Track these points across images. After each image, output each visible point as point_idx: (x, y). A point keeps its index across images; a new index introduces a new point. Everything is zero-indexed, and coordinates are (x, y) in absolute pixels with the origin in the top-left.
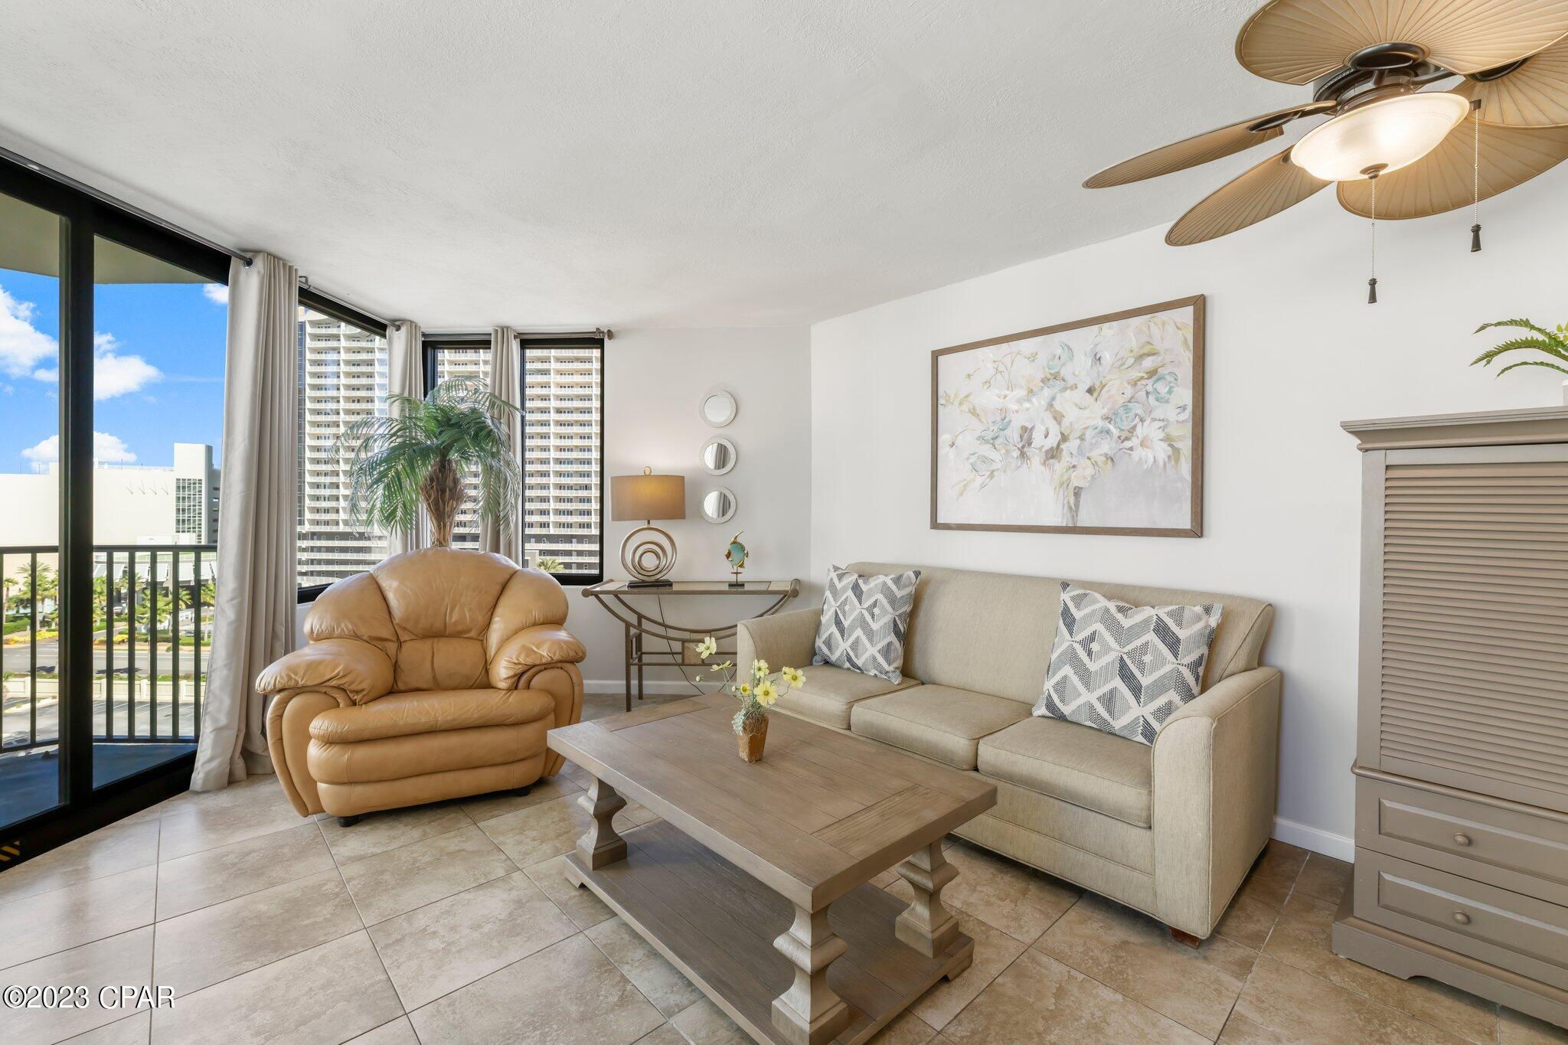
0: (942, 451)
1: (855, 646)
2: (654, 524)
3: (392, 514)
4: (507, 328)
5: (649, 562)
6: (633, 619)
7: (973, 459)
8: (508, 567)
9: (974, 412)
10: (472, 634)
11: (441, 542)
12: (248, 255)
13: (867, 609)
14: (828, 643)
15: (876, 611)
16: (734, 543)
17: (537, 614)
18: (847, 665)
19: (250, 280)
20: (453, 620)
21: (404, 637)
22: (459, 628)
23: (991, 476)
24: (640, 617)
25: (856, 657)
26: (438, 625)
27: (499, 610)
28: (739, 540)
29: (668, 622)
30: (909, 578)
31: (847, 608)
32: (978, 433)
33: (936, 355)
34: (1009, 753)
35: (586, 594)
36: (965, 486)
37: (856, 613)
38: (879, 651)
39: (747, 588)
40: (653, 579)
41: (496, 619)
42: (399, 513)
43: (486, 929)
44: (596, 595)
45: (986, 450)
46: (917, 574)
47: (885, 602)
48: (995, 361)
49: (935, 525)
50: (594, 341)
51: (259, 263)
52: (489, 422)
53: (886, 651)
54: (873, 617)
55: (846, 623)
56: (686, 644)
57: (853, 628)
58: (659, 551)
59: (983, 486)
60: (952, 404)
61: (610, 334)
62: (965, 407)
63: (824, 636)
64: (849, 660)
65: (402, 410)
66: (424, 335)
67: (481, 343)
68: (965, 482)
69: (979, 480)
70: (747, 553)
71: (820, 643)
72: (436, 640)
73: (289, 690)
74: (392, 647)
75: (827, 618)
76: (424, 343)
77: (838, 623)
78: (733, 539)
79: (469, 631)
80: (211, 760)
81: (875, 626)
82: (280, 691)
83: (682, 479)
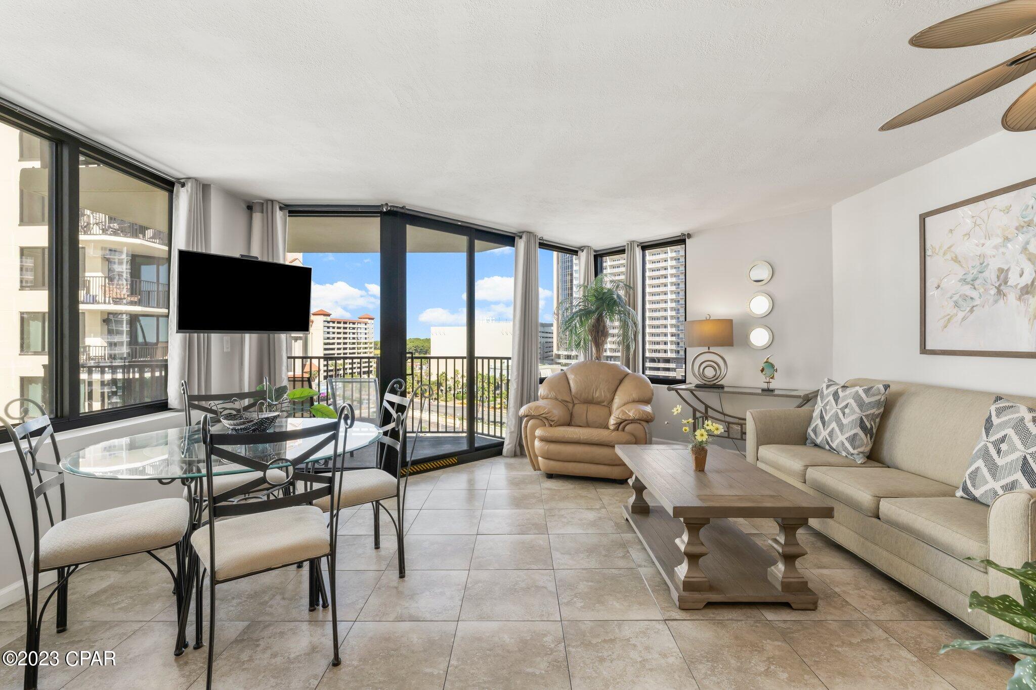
0: (929, 293)
1: (831, 434)
2: (712, 349)
3: (579, 344)
4: (633, 241)
5: (710, 373)
6: (701, 408)
7: (956, 298)
8: (624, 371)
9: (956, 260)
10: (605, 403)
11: (598, 358)
12: (522, 234)
13: (840, 409)
14: (815, 431)
15: (847, 411)
16: (766, 362)
17: (635, 396)
18: (827, 447)
19: (521, 244)
20: (596, 396)
21: (576, 402)
22: (599, 400)
23: (972, 311)
24: (707, 407)
25: (832, 441)
26: (590, 397)
27: (618, 393)
28: (770, 360)
29: (727, 411)
30: (879, 389)
31: (828, 408)
32: (960, 276)
33: (923, 218)
34: (897, 508)
35: (669, 389)
36: (949, 320)
37: (834, 411)
38: (846, 439)
39: (776, 392)
40: (711, 383)
41: (616, 397)
42: (582, 343)
43: (583, 522)
44: (676, 390)
45: (967, 290)
46: (887, 387)
47: (854, 405)
48: (973, 217)
49: (924, 350)
50: (680, 241)
51: (525, 237)
53: (853, 439)
54: (844, 415)
55: (827, 418)
56: (731, 425)
57: (830, 421)
58: (715, 366)
59: (964, 319)
60: (937, 254)
61: (689, 236)
62: (948, 256)
63: (813, 426)
64: (828, 443)
66: (595, 251)
67: (620, 251)
68: (949, 317)
69: (961, 315)
70: (776, 370)
71: (810, 430)
72: (589, 405)
73: (530, 417)
74: (570, 405)
75: (816, 414)
76: (596, 255)
77: (822, 418)
78: (765, 360)
79: (603, 402)
80: (509, 444)
81: (845, 421)
82: (527, 416)
83: (731, 321)
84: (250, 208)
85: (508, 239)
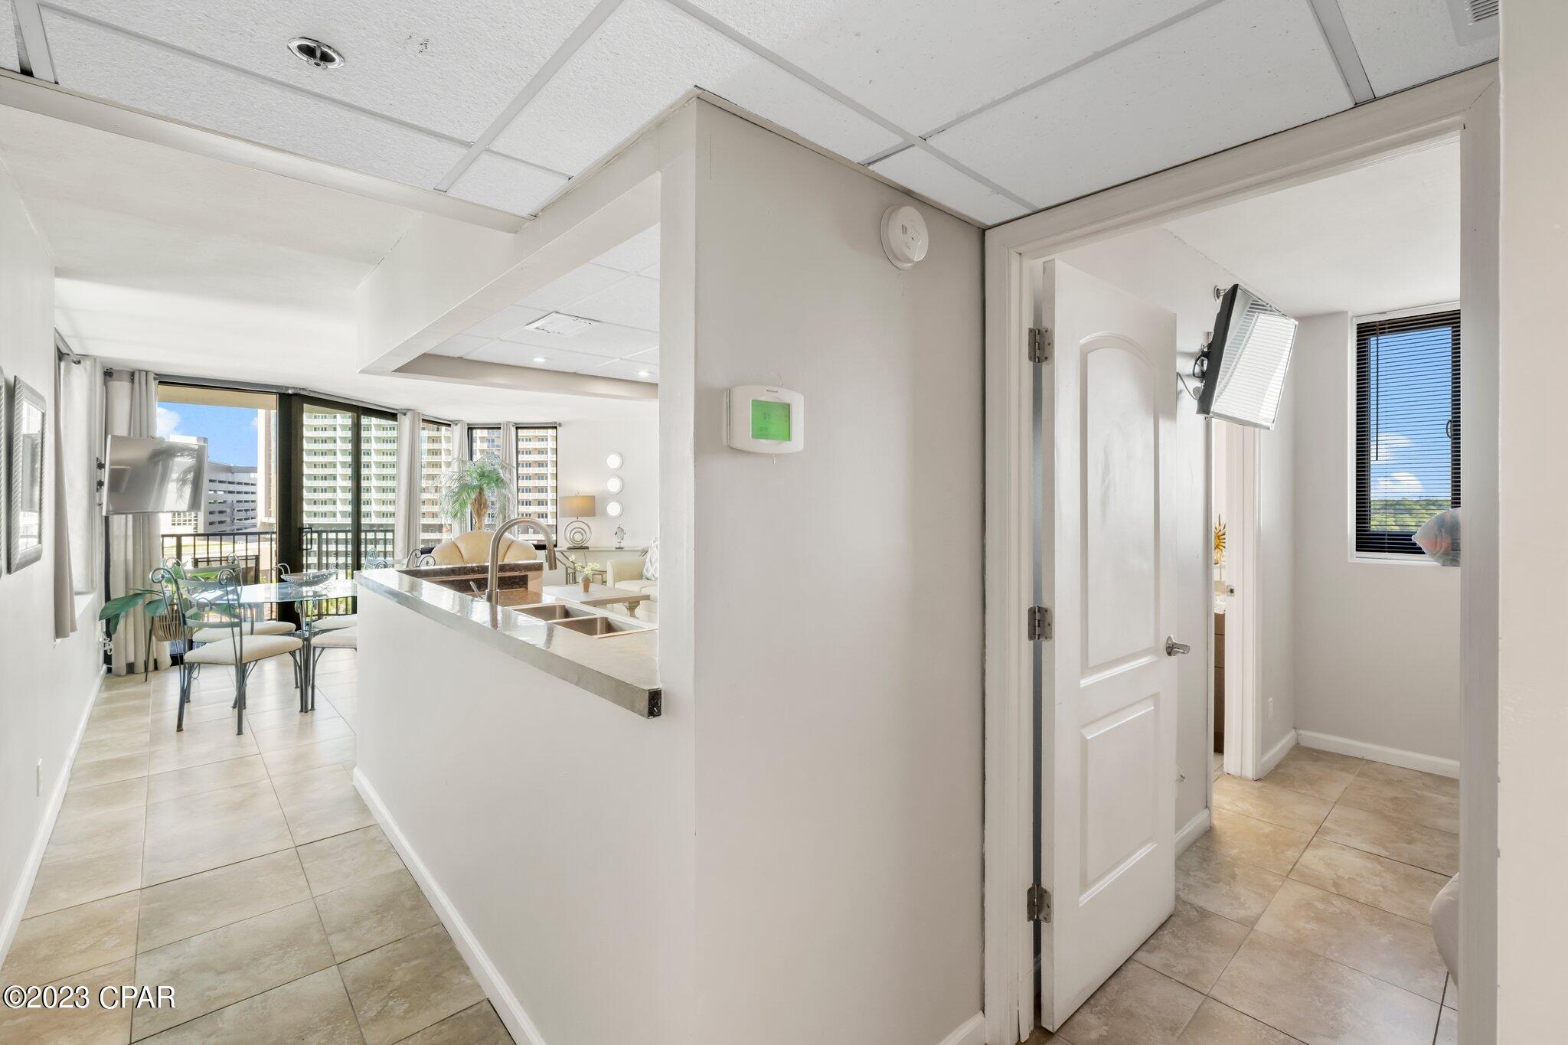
2: (580, 519)
3: (456, 515)
4: (509, 422)
5: (578, 537)
8: (510, 539)
12: (405, 411)
14: (647, 570)
16: (619, 528)
19: (405, 422)
27: (507, 557)
28: (621, 526)
39: (625, 549)
40: (580, 545)
42: (459, 515)
50: (552, 426)
51: (409, 414)
52: (502, 475)
55: (653, 561)
57: (655, 561)
58: (582, 532)
61: (560, 425)
63: (646, 567)
65: (459, 467)
66: (468, 424)
67: (496, 427)
70: (625, 533)
71: (644, 571)
75: (648, 559)
76: (469, 428)
77: (651, 561)
78: (618, 526)
83: (594, 497)
84: (108, 374)
85: (392, 416)
